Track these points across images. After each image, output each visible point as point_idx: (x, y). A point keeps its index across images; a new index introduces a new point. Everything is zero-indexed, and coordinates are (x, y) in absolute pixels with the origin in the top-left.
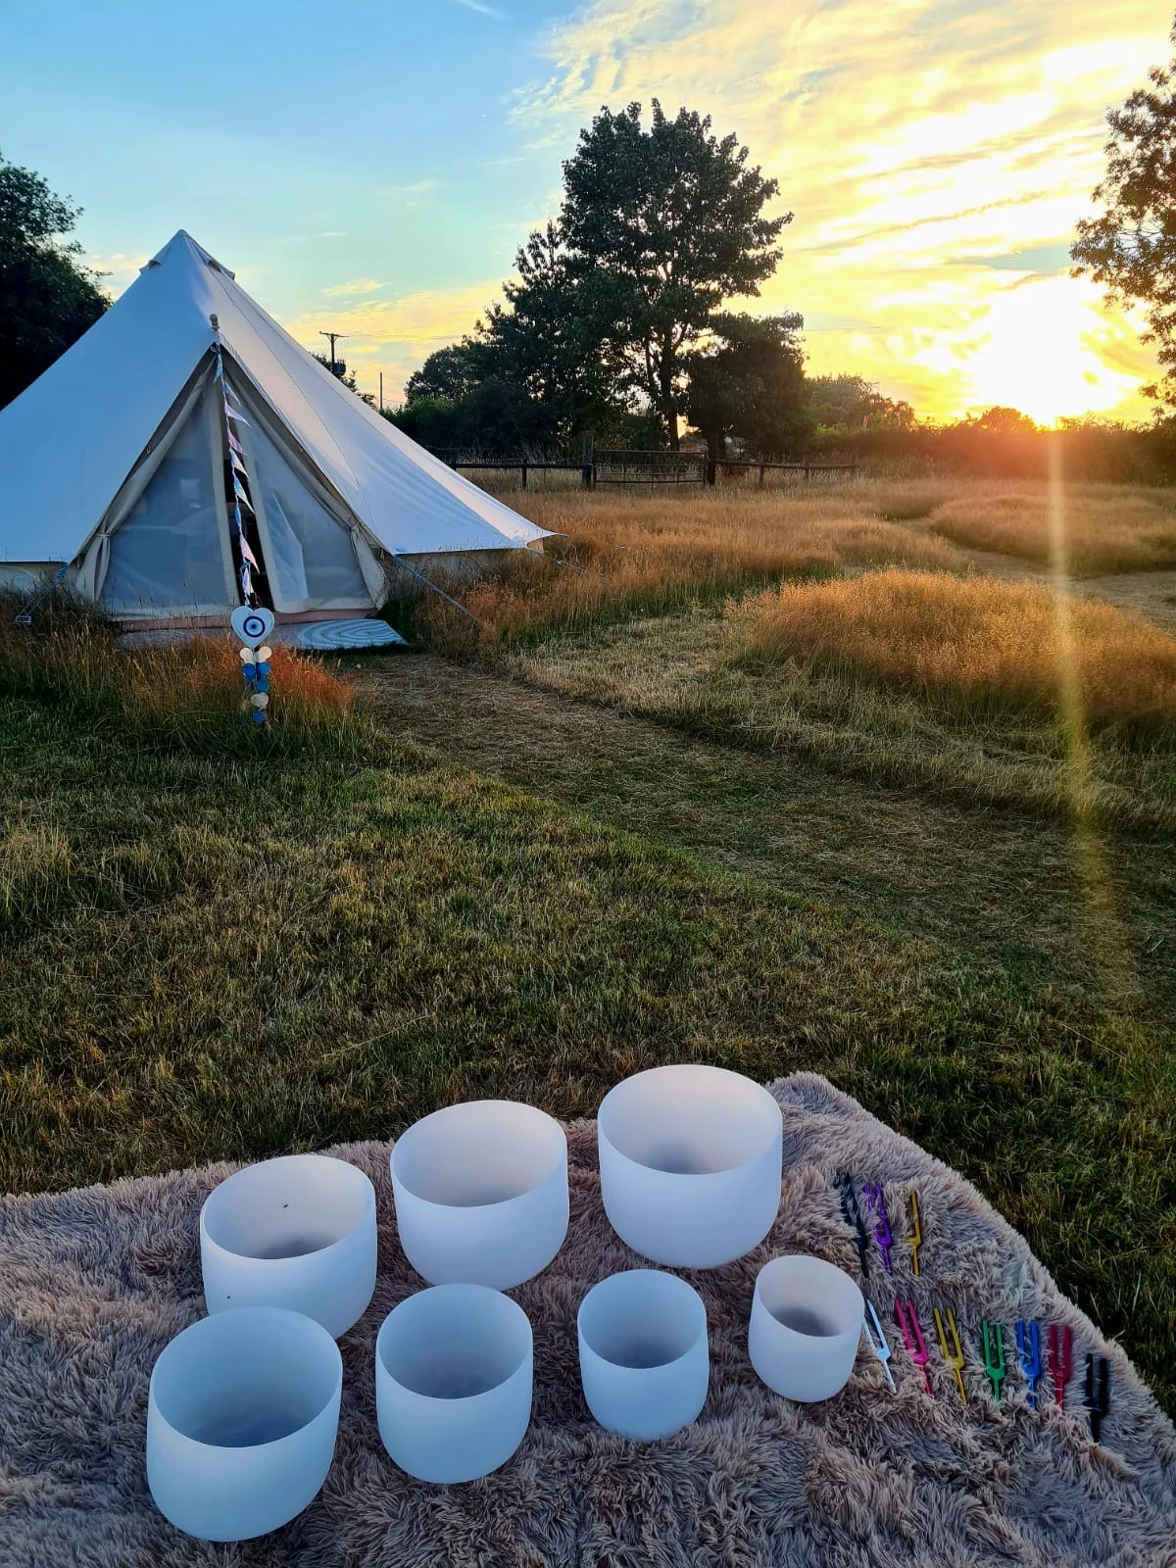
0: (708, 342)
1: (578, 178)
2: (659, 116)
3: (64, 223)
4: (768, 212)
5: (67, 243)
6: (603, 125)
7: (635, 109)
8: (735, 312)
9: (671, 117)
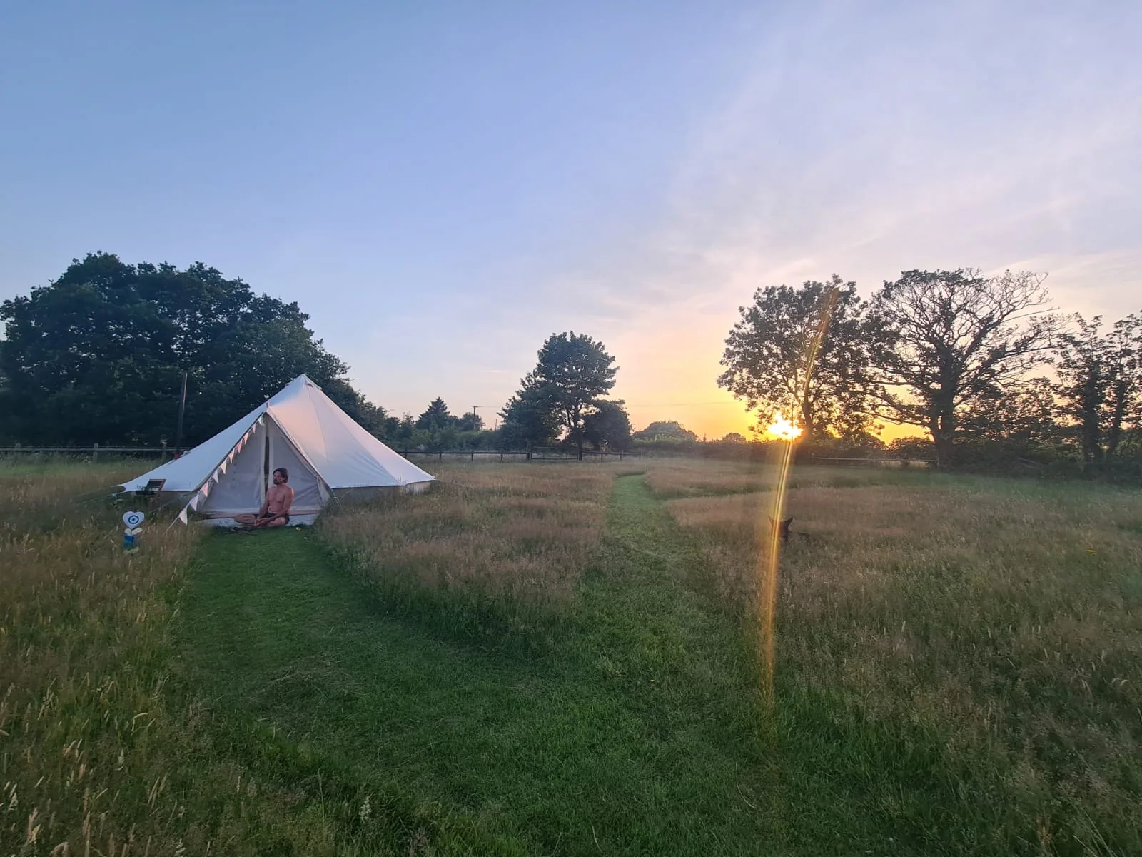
0: (593, 409)
1: (543, 356)
2: (573, 336)
3: (344, 371)
4: (612, 366)
5: (345, 378)
6: (553, 338)
7: (565, 334)
8: (600, 399)
9: (578, 336)
